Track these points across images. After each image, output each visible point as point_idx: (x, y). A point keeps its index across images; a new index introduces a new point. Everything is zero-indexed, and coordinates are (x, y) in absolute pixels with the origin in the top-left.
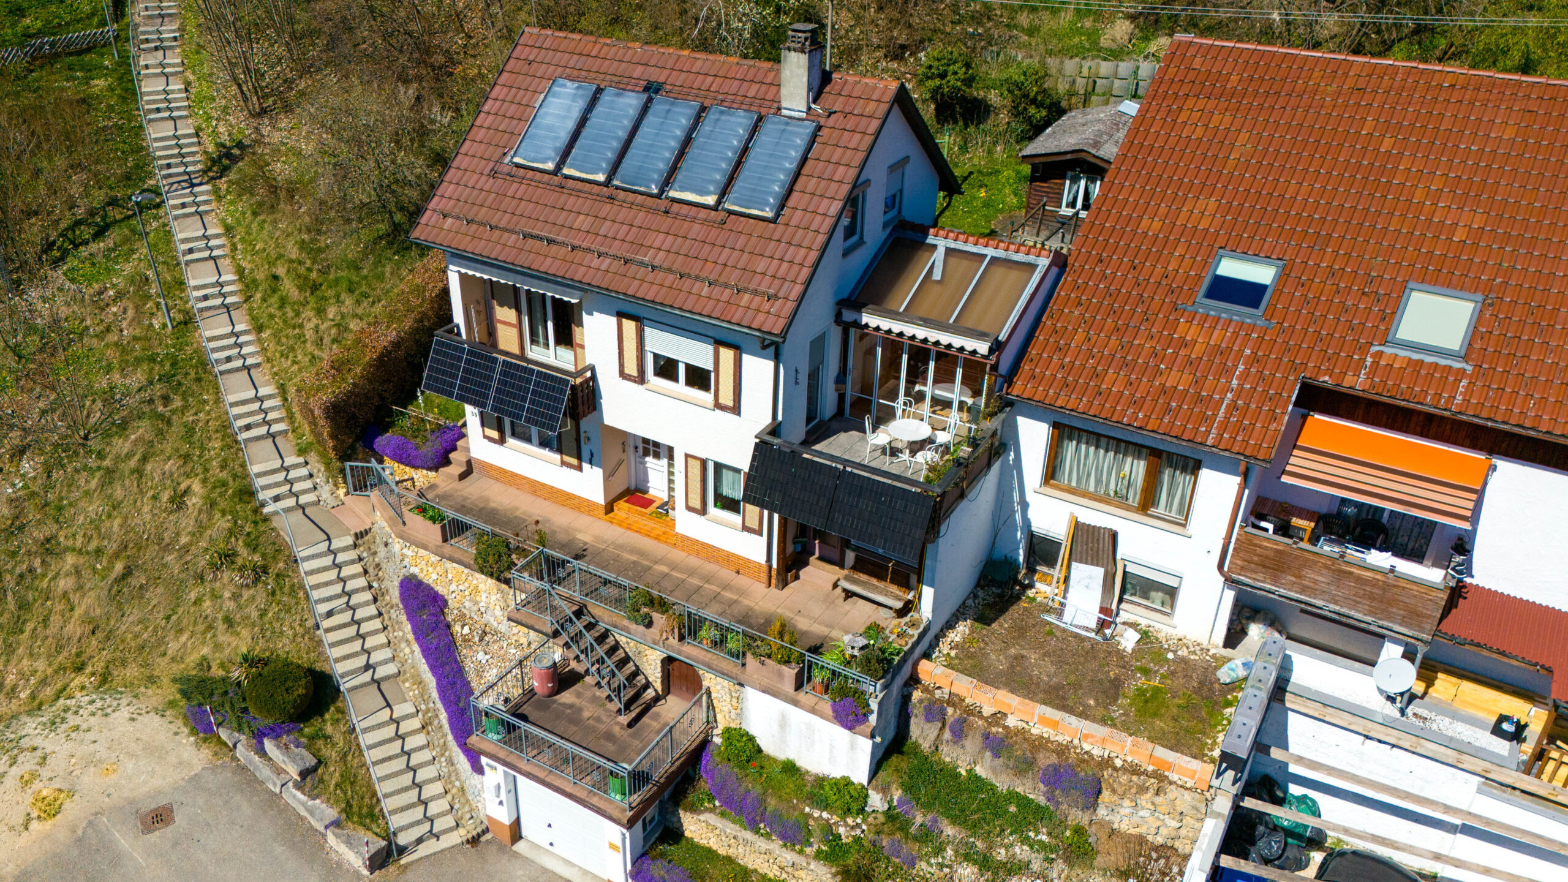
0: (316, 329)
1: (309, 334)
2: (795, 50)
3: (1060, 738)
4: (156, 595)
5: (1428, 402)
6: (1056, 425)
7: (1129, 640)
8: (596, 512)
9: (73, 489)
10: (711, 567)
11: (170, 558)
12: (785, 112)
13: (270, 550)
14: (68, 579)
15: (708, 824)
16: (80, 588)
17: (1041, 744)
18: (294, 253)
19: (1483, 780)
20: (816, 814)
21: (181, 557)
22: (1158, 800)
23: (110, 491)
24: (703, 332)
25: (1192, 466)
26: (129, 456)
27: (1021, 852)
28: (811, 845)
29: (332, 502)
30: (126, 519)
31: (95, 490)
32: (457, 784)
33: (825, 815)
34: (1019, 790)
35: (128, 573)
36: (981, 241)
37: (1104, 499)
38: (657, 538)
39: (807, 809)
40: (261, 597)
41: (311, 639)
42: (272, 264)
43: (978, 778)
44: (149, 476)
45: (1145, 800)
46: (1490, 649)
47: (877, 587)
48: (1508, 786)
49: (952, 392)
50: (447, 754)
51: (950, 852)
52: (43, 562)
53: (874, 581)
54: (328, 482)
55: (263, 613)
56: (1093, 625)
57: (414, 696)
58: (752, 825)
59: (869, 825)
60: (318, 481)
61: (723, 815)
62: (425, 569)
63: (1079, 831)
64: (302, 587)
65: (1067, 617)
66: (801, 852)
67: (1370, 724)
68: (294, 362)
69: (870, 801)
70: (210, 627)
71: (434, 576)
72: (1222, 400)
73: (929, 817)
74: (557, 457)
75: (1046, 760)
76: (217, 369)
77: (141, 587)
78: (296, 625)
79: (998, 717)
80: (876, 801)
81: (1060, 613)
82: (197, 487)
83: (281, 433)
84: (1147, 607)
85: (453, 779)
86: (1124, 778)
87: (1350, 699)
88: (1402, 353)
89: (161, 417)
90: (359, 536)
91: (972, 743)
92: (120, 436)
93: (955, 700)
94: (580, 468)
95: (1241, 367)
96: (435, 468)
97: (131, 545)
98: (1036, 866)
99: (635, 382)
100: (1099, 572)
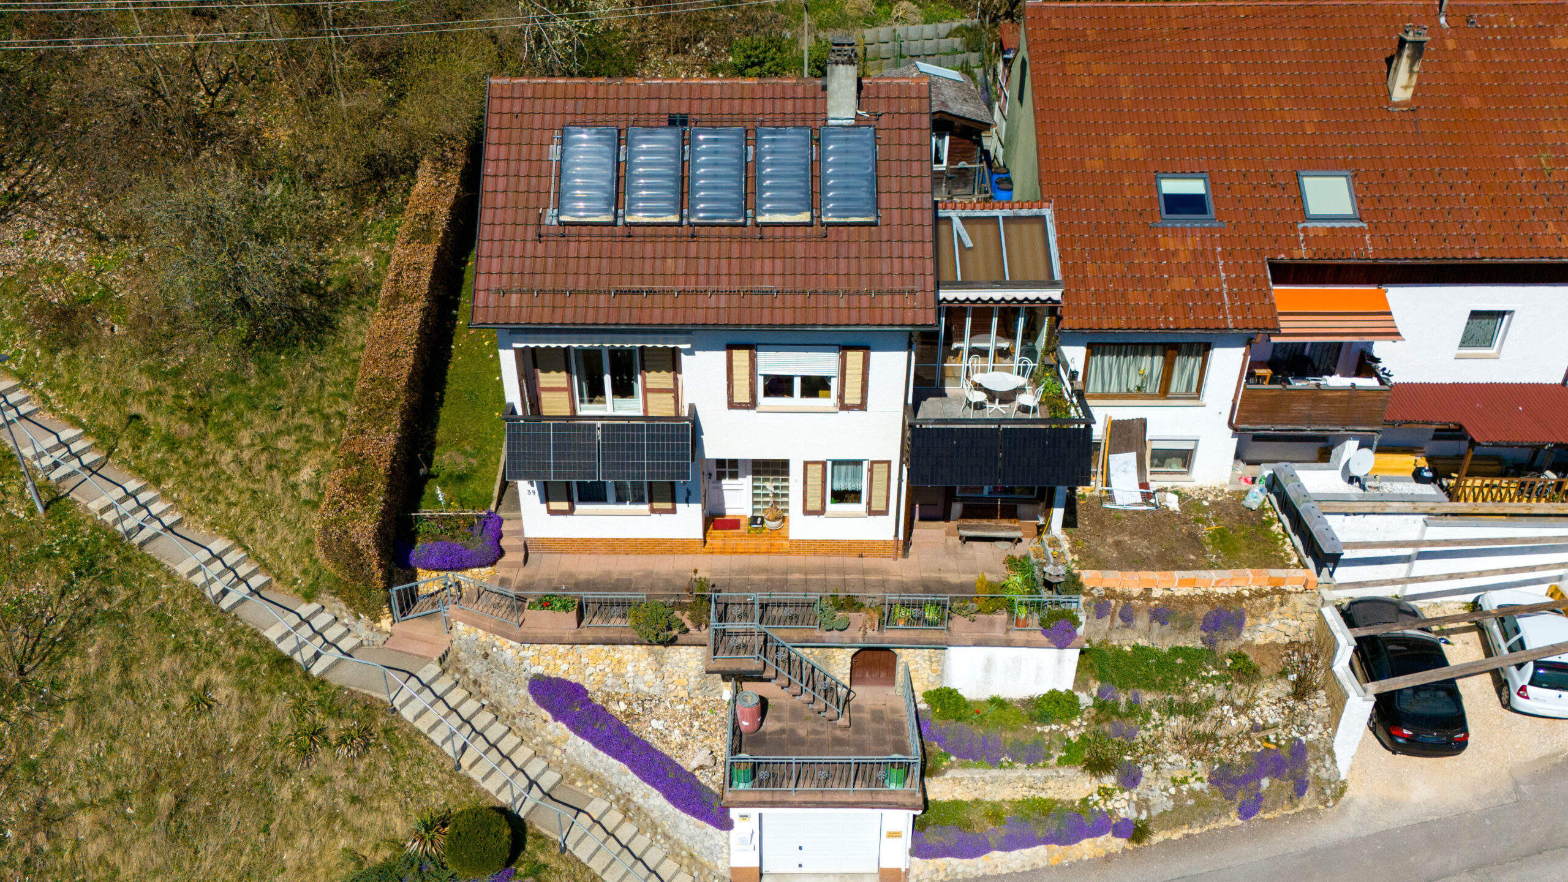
0: (237, 460)
1: (231, 469)
2: (843, 63)
3: (1199, 592)
4: (233, 812)
5: (1353, 257)
6: (1089, 346)
7: (1172, 503)
8: (693, 549)
9: (34, 736)
10: (834, 560)
11: (231, 765)
12: (831, 122)
13: (357, 709)
14: (98, 840)
15: (954, 779)
16: (118, 844)
17: (1189, 602)
18: (146, 384)
19: (1425, 516)
20: (1047, 729)
21: (244, 758)
22: (1284, 608)
23: (95, 723)
24: (826, 342)
25: (1202, 349)
26: (102, 671)
27: (1208, 689)
28: (1051, 756)
29: (380, 640)
30: (136, 744)
31: (75, 727)
32: (684, 853)
33: (1054, 727)
34: (1180, 644)
35: (180, 803)
36: (987, 205)
37: (1128, 395)
38: (768, 553)
39: (1039, 729)
40: (384, 763)
41: (459, 781)
42: (119, 402)
43: (1143, 649)
44: (144, 686)
45: (1274, 614)
46: (1418, 423)
47: (990, 526)
48: (1442, 515)
49: (989, 341)
50: (659, 830)
51: (1155, 714)
52: (49, 835)
53: (985, 522)
54: (359, 618)
55: (396, 776)
56: (1140, 500)
57: (595, 790)
58: (995, 763)
59: (1087, 720)
60: (346, 621)
61: (963, 766)
62: (552, 663)
63: (1238, 657)
64: (419, 733)
65: (1118, 501)
66: (1045, 766)
67: (1352, 504)
68: (230, 505)
69: (1081, 702)
70: (332, 817)
71: (565, 667)
72: (1221, 290)
73: (1130, 693)
74: (645, 508)
75: (1202, 611)
76: (136, 540)
77: (207, 810)
78: (436, 773)
79: (1146, 595)
80: (1085, 699)
81: (1111, 498)
82: (217, 676)
83: (263, 586)
84: (1167, 473)
85: (677, 850)
86: (1257, 603)
87: (1329, 491)
88: (1319, 225)
89: (111, 616)
90: (442, 660)
91: (1142, 621)
92: (73, 655)
93: (1111, 594)
94: (673, 511)
95: (1221, 263)
96: (493, 563)
97: (164, 771)
98: (1220, 696)
99: (748, 408)
100: (1132, 456)
